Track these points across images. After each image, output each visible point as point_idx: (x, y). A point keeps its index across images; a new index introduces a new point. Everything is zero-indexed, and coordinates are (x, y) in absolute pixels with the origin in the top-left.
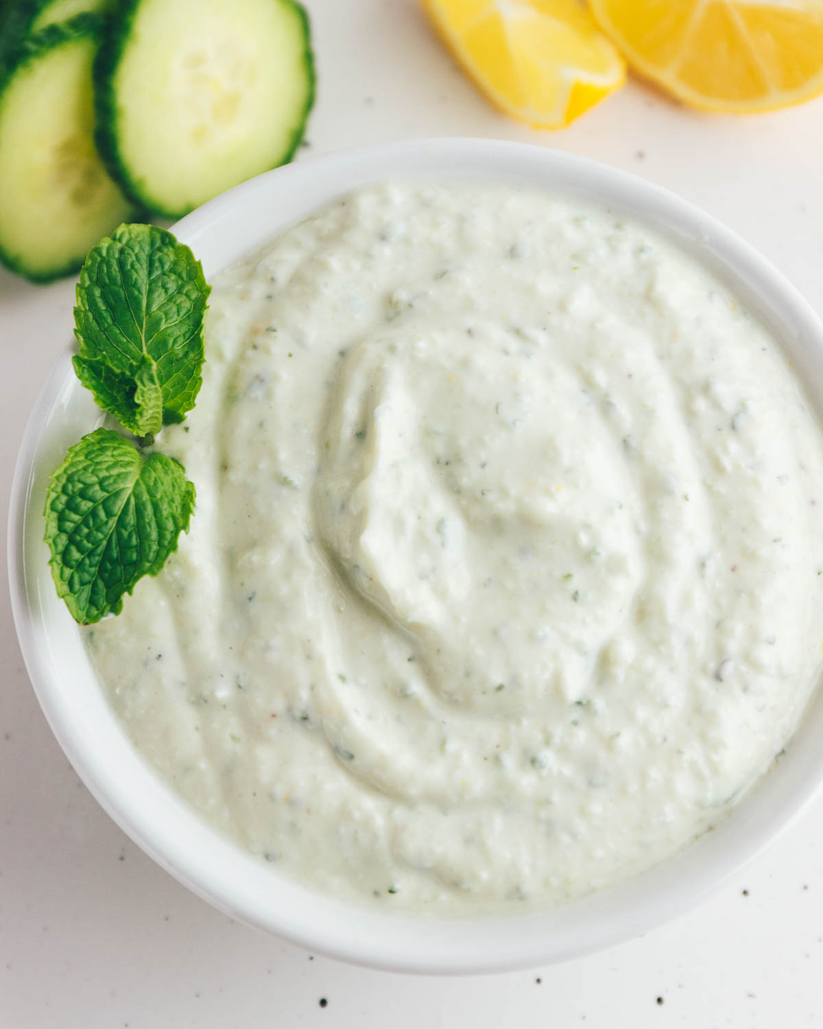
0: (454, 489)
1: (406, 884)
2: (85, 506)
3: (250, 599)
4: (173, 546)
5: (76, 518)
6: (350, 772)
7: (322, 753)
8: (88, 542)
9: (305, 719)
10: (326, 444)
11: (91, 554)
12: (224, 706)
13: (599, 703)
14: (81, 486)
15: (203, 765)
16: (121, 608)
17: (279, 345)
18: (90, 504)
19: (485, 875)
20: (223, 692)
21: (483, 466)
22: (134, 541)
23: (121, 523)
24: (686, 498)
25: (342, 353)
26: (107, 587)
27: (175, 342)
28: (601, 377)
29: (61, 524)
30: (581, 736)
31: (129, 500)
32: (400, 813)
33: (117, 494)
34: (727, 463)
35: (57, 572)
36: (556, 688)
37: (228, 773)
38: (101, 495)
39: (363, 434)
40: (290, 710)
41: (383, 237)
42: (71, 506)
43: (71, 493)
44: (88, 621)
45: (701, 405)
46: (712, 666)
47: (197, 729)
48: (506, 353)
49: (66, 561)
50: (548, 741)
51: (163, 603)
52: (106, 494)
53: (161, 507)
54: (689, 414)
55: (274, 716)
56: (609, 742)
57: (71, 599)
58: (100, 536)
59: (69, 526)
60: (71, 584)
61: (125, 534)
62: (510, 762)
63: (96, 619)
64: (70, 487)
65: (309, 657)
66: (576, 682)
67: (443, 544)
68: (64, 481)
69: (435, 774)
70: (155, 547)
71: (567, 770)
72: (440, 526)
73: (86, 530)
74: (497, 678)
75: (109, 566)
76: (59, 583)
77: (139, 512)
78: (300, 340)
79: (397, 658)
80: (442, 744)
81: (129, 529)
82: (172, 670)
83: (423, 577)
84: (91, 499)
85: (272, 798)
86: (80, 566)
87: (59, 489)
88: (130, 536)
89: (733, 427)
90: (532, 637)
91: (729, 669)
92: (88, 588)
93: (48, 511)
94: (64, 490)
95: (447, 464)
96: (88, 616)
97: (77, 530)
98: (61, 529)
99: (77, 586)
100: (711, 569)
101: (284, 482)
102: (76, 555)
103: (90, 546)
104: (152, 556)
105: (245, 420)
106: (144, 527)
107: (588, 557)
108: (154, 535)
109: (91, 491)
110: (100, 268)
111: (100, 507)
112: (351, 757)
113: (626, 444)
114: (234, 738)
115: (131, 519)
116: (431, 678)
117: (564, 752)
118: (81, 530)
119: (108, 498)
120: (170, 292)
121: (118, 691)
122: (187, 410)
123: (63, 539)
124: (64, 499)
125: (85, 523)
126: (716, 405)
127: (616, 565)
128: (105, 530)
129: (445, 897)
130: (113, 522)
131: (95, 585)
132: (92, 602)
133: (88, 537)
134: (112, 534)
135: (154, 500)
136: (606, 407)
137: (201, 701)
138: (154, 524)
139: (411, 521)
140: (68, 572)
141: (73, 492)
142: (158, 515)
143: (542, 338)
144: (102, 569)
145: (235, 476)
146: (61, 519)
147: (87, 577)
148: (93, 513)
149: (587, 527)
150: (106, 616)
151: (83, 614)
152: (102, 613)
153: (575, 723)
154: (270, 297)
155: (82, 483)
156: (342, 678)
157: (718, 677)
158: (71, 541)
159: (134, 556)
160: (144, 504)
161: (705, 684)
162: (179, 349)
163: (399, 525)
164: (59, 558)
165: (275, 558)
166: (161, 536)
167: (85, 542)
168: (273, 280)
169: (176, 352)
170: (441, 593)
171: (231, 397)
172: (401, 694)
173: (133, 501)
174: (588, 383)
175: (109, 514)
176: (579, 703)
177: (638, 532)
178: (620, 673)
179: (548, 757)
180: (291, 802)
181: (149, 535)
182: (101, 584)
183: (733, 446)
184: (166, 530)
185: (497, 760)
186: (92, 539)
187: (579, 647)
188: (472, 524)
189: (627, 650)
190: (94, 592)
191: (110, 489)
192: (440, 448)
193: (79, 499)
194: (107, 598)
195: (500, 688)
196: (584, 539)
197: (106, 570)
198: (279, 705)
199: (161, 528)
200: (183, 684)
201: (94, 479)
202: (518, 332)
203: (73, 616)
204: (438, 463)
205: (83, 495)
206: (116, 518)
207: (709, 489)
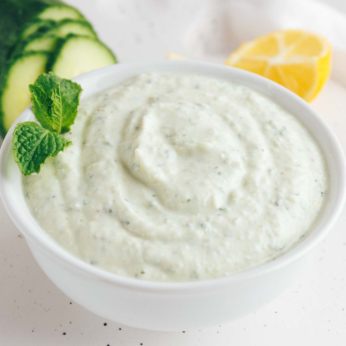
0: (173, 144)
1: (149, 270)
2: (29, 135)
3: (91, 177)
4: (62, 149)
5: (26, 138)
6: (127, 230)
7: (116, 224)
8: (29, 146)
9: (110, 211)
10: (123, 134)
11: (30, 151)
12: (78, 211)
13: (229, 209)
14: (28, 129)
15: (68, 230)
16: (40, 170)
17: (108, 110)
18: (31, 135)
19: (181, 265)
20: (78, 205)
21: (184, 135)
22: (47, 148)
23: (42, 142)
24: (263, 150)
25: (132, 112)
26: (35, 163)
27: (68, 99)
28: (230, 117)
29: (19, 139)
30: (221, 219)
31: (46, 136)
32: (147, 243)
33: (42, 133)
34: (278, 143)
35: (16, 154)
36: (211, 203)
37: (77, 233)
38: (35, 132)
39: (138, 128)
40: (104, 209)
41: (149, 82)
42: (24, 134)
43: (24, 130)
44: (26, 174)
45: (268, 127)
46: (274, 200)
47: (67, 219)
48: (194, 108)
49: (19, 151)
50: (208, 220)
51: (57, 181)
52: (37, 132)
53: (58, 139)
54: (264, 130)
55: (98, 211)
56: (233, 222)
57: (21, 164)
58: (34, 145)
59: (22, 140)
60: (21, 159)
61: (44, 145)
62: (192, 226)
63: (29, 174)
64: (24, 128)
65: (113, 192)
66: (220, 202)
67: (168, 157)
68: (22, 126)
69: (162, 229)
70: (55, 149)
71: (216, 231)
72: (167, 152)
73: (28, 142)
74: (188, 196)
75: (36, 156)
76: (16, 158)
77: (50, 139)
78: (116, 108)
79: (148, 195)
80: (165, 221)
81: (45, 144)
82: (59, 201)
83: (159, 166)
84: (31, 133)
85: (95, 237)
86: (25, 154)
87: (20, 129)
88: (45, 146)
89: (281, 134)
90: (202, 184)
91: (280, 202)
92: (27, 163)
93: (15, 134)
94: (21, 129)
95: (170, 136)
96: (26, 172)
97: (25, 142)
98: (19, 141)
99: (23, 161)
100: (273, 172)
101: (107, 144)
102: (24, 150)
103: (30, 148)
104: (53, 152)
105: (93, 129)
106: (51, 143)
107: (224, 162)
108: (55, 146)
109: (32, 130)
110: (42, 80)
111: (35, 136)
112: (128, 223)
113: (239, 136)
114: (81, 221)
115: (46, 141)
116: (161, 201)
117: (214, 224)
118: (27, 142)
119: (38, 134)
120: (68, 89)
121: (36, 210)
122: (71, 125)
123: (19, 145)
124: (21, 132)
125: (29, 140)
126: (274, 127)
127: (235, 165)
128: (37, 143)
129: (164, 276)
130: (39, 142)
131: (30, 162)
132: (29, 168)
133: (29, 144)
134: (38, 146)
135: (56, 137)
136: (232, 125)
137: (69, 210)
138: (55, 143)
139: (155, 149)
140: (20, 155)
141: (25, 131)
142: (57, 141)
143: (208, 107)
144: (33, 157)
145: (88, 145)
146: (19, 137)
147: (27, 159)
148: (32, 138)
149: (224, 152)
150: (34, 173)
151: (24, 171)
152: (32, 172)
153: (219, 215)
154: (105, 99)
155: (29, 128)
156: (127, 200)
157: (276, 204)
158: (22, 145)
159: (47, 152)
160: (52, 137)
161: (271, 207)
162: (70, 101)
163: (151, 149)
164: (17, 150)
165: (102, 164)
166: (57, 147)
167: (28, 146)
168: (107, 95)
169: (69, 102)
170: (167, 172)
171: (89, 123)
172: (150, 206)
173: (47, 136)
174: (225, 119)
175: (38, 138)
176: (221, 209)
177: (244, 160)
178: (237, 200)
179: (208, 225)
180: (103, 239)
181: (53, 145)
182: (32, 162)
183: (281, 139)
184: (60, 145)
185: (187, 225)
186: (31, 145)
187: (221, 189)
188: (179, 153)
189: (240, 194)
190: (30, 164)
191: (40, 131)
192: (168, 132)
193: (27, 132)
194: (34, 168)
195: (189, 200)
196: (223, 156)
197: (35, 158)
198: (100, 207)
199: (57, 145)
200: (62, 205)
201: (34, 128)
202: (199, 105)
203: (21, 171)
204: (167, 136)
205: (28, 131)
206: (41, 140)
207: (272, 151)
